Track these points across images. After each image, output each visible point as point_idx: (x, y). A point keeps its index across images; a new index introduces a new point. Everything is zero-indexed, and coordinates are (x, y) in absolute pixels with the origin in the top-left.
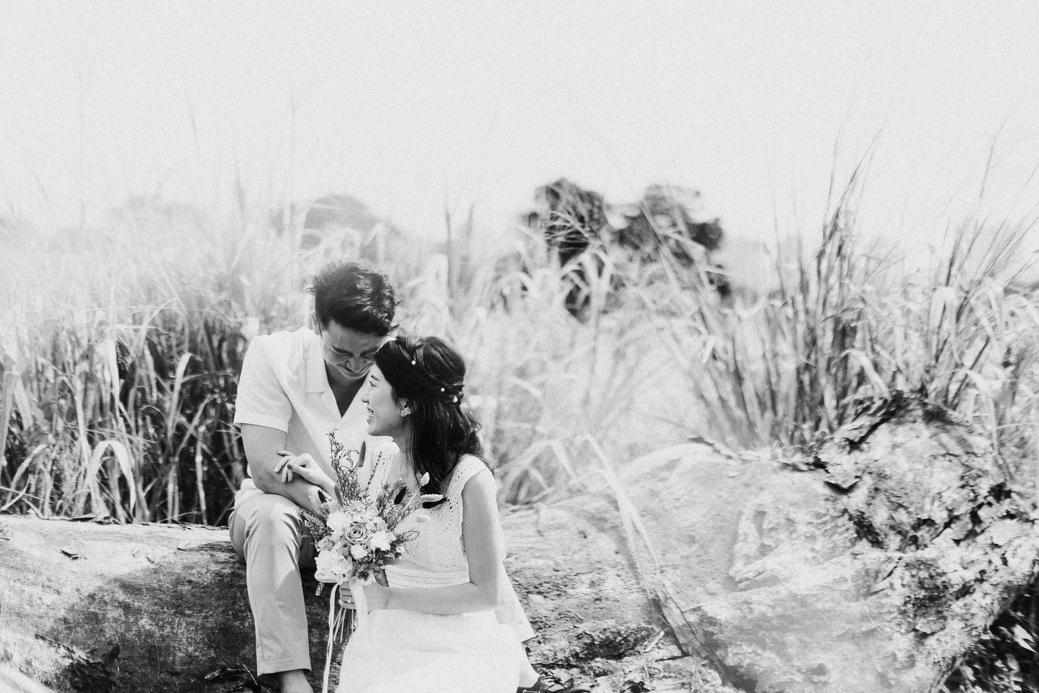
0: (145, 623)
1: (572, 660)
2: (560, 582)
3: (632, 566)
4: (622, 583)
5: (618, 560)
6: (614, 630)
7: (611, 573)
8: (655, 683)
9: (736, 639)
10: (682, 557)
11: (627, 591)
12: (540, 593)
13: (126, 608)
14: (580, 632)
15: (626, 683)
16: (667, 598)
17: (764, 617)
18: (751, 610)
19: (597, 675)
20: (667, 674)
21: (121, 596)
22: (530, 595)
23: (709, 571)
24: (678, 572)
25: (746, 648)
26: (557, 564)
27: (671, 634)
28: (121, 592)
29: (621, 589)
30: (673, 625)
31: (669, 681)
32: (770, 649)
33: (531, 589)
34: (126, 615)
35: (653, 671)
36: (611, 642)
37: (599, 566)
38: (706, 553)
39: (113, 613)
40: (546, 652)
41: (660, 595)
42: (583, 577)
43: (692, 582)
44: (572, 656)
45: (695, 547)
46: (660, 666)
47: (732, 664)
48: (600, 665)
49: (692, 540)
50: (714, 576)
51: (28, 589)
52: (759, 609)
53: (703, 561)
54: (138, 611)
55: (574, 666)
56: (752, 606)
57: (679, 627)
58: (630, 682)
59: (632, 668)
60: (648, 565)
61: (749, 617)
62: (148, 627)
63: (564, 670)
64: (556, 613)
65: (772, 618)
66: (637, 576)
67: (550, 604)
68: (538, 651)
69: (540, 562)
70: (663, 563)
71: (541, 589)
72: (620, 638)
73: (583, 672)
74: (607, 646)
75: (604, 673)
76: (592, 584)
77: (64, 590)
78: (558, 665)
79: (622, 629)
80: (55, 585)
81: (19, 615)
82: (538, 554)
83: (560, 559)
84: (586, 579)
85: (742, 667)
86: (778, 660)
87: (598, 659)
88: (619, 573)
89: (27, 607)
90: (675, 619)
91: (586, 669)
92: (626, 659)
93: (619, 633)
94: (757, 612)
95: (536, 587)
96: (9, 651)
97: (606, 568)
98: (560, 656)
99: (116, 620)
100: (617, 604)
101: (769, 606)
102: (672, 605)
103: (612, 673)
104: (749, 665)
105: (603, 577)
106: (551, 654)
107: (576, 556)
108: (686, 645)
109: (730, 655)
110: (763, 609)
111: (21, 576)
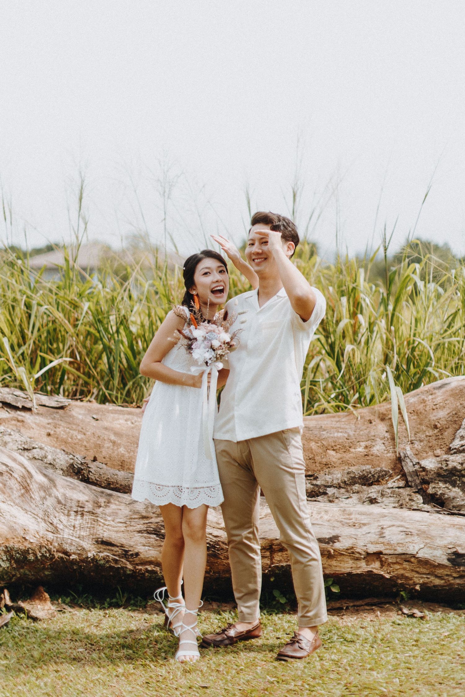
0: (122, 450)
1: (342, 485)
2: (347, 445)
3: (393, 439)
4: (384, 448)
5: (386, 436)
6: (368, 471)
7: (379, 442)
8: (384, 499)
9: (435, 480)
10: (426, 436)
11: (386, 452)
12: (334, 450)
13: (114, 443)
14: (350, 470)
15: (367, 498)
16: (405, 457)
17: (455, 468)
18: (447, 465)
19: (354, 493)
20: (392, 495)
21: (113, 438)
22: (328, 451)
23: (440, 444)
24: (422, 444)
25: (441, 485)
26: (349, 436)
27: (404, 476)
28: (113, 436)
29: (383, 451)
30: (406, 471)
31: (392, 499)
32: (458, 487)
33: (329, 447)
34: (114, 445)
35: (384, 493)
36: (365, 477)
37: (373, 438)
38: (442, 434)
39: (107, 444)
40: (328, 479)
41: (402, 455)
42: (361, 443)
43: (427, 449)
44: (342, 482)
45: (436, 431)
46: (389, 491)
47: (431, 493)
48: (357, 488)
49: (436, 427)
50: (442, 447)
51: (71, 431)
52: (451, 465)
53: (439, 439)
54: (119, 445)
55: (343, 488)
56: (448, 462)
57: (409, 472)
58: (369, 497)
59: (373, 490)
60: (404, 439)
61: (445, 468)
62: (123, 452)
63: (336, 489)
64: (340, 461)
65: (461, 471)
66: (394, 446)
67: (339, 455)
68: (323, 478)
69: (340, 434)
70: (413, 439)
71: (335, 448)
72: (370, 475)
73: (347, 491)
74: (363, 479)
75: (358, 492)
76: (366, 447)
77: (87, 433)
78: (334, 487)
79: (372, 470)
80: (84, 431)
81: (66, 443)
82: (340, 431)
83: (351, 433)
84: (364, 444)
85: (437, 495)
86: (461, 493)
87: (357, 485)
88: (385, 442)
89: (70, 439)
90: (409, 467)
91: (349, 489)
92: (373, 486)
93: (370, 473)
94: (450, 466)
95: (332, 447)
96: (47, 454)
97: (378, 439)
98: (335, 482)
99: (108, 448)
100: (378, 458)
101: (459, 463)
102: (408, 460)
103: (362, 492)
104: (441, 494)
105: (374, 444)
106: (330, 480)
107: (361, 433)
108: (411, 482)
109: (430, 488)
110: (455, 464)
111: (70, 426)
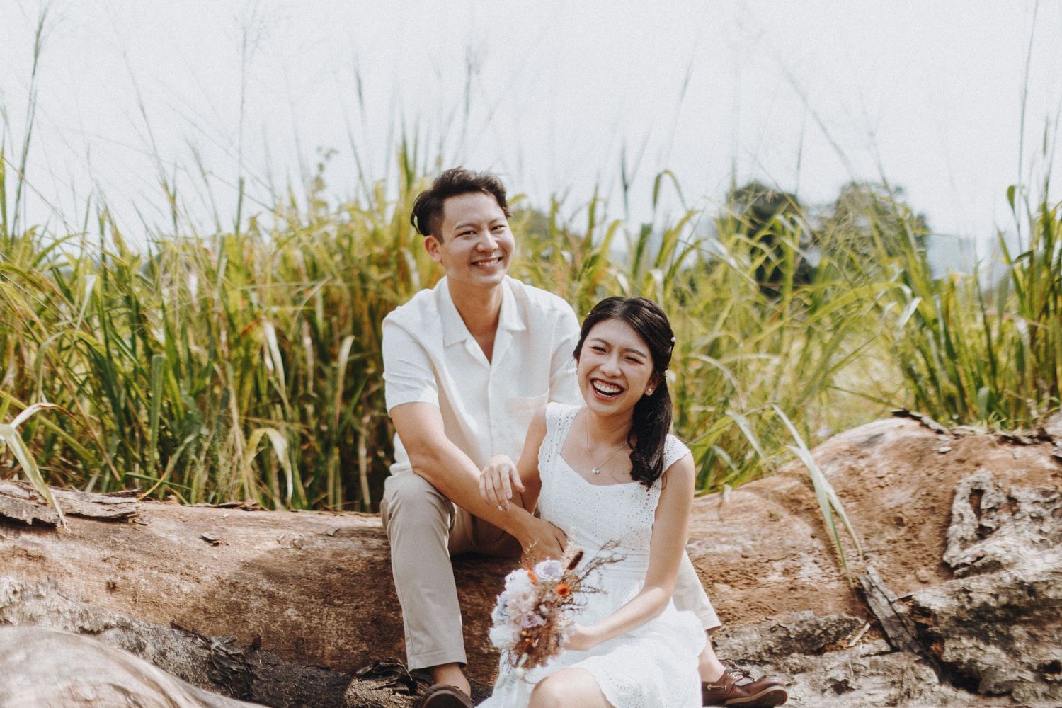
0: (291, 613)
1: (766, 657)
2: (749, 569)
3: (831, 551)
4: (819, 571)
5: (815, 545)
6: (812, 622)
7: (808, 559)
8: (861, 681)
9: (954, 632)
10: (888, 542)
11: (826, 579)
12: (726, 582)
13: (271, 597)
14: (773, 625)
15: (827, 681)
16: (872, 587)
17: (985, 605)
18: (970, 600)
19: (794, 673)
20: (874, 671)
21: (265, 585)
22: (716, 584)
23: (920, 557)
24: (884, 558)
25: (965, 641)
26: (745, 550)
27: (878, 628)
28: (265, 580)
29: (819, 577)
30: (880, 617)
31: (876, 679)
32: (995, 643)
33: (717, 577)
34: (271, 605)
35: (858, 668)
36: (809, 635)
37: (793, 551)
38: (916, 537)
39: (257, 603)
40: (735, 647)
41: (865, 583)
42: (776, 565)
43: (901, 569)
44: (765, 651)
45: (903, 530)
46: (866, 662)
47: (950, 660)
48: (797, 661)
49: (900, 522)
50: (926, 562)
51: (164, 576)
52: (979, 599)
53: (914, 546)
54: (283, 601)
55: (767, 663)
56: (971, 595)
57: (887, 619)
58: (832, 680)
59: (834, 664)
60: (850, 550)
61: (968, 607)
62: (294, 618)
63: (756, 666)
64: (745, 605)
65: (995, 609)
66: (837, 563)
67: (738, 594)
68: (726, 646)
69: (727, 548)
70: (866, 548)
71: (728, 577)
72: (819, 631)
73: (778, 669)
74: (805, 640)
75: (802, 670)
76: (786, 572)
77: (204, 578)
78: (749, 661)
79: (822, 620)
80: (195, 574)
81: (155, 604)
82: (724, 539)
83: (749, 544)
84: (778, 566)
85: (962, 663)
86: (1004, 656)
87: (795, 655)
88: (817, 559)
89: (165, 596)
90: (882, 609)
91: (781, 665)
92: (827, 654)
93: (818, 626)
94: (977, 602)
95: (722, 576)
96: (142, 640)
97: (801, 553)
98: (751, 651)
99: (259, 610)
100: (815, 593)
101: (991, 594)
102: (878, 595)
103: (811, 670)
104: (970, 661)
105: (798, 564)
106: (741, 649)
107: (767, 541)
108: (895, 639)
109: (948, 650)
110: (985, 597)
111: (158, 563)
